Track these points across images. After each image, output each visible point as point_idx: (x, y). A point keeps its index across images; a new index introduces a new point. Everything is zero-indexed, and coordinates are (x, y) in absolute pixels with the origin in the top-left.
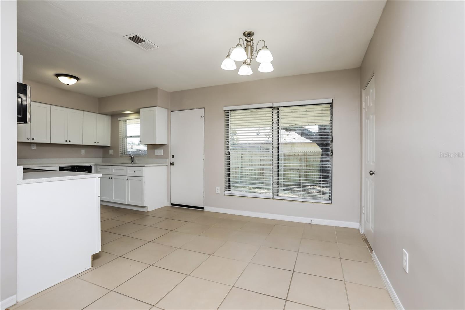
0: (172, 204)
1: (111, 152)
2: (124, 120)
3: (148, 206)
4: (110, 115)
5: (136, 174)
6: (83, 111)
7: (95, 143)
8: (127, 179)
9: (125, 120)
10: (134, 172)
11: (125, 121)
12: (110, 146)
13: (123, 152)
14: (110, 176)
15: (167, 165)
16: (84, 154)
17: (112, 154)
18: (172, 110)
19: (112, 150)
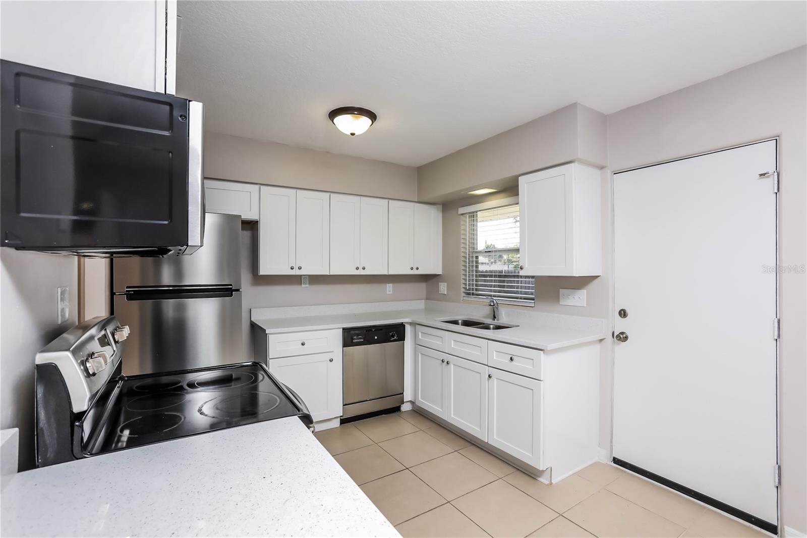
0: (616, 461)
1: (443, 288)
2: (470, 213)
3: (551, 468)
4: (439, 204)
5: (517, 365)
6: (389, 199)
7: (412, 269)
8: (490, 376)
9: (473, 212)
10: (511, 359)
11: (473, 215)
12: (441, 274)
13: (469, 289)
14: (447, 358)
15: (601, 340)
16: (391, 293)
17: (446, 293)
18: (617, 169)
19: (446, 284)
